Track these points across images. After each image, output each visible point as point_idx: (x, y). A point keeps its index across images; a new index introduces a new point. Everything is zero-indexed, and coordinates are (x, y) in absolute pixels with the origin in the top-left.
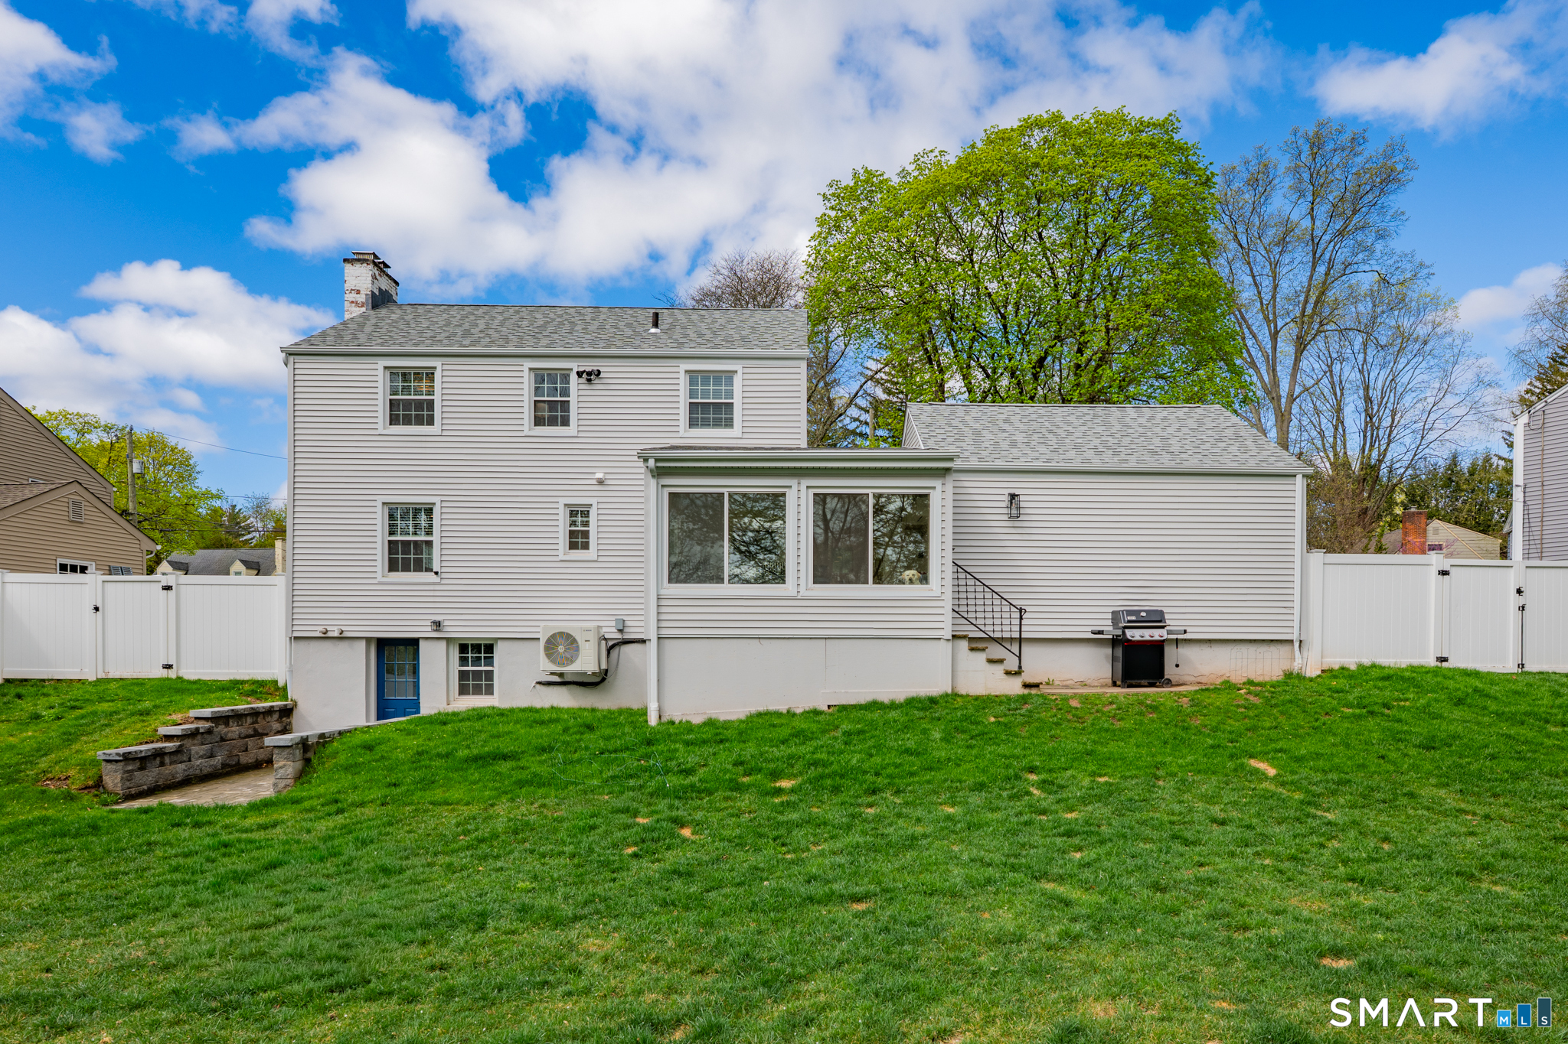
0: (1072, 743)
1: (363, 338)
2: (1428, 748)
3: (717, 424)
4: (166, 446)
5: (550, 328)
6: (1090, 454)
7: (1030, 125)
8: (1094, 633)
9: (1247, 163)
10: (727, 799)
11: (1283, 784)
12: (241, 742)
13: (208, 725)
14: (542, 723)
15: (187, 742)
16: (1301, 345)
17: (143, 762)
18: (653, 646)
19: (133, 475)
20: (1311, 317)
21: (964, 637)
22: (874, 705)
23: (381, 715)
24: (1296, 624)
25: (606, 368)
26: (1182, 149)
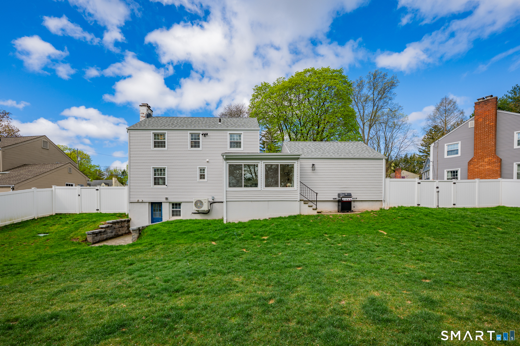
0: (335, 227)
1: (147, 125)
2: (422, 227)
3: (237, 147)
4: (83, 154)
5: (193, 123)
6: (331, 154)
7: (306, 71)
8: (333, 199)
9: (357, 81)
10: (251, 242)
11: (389, 236)
12: (118, 229)
13: (111, 225)
14: (197, 223)
15: (107, 229)
16: (370, 127)
17: (96, 234)
18: (225, 203)
19: (78, 161)
20: (373, 120)
21: (303, 200)
22: (280, 218)
23: (152, 222)
24: (383, 196)
25: (209, 132)
26: (344, 77)
